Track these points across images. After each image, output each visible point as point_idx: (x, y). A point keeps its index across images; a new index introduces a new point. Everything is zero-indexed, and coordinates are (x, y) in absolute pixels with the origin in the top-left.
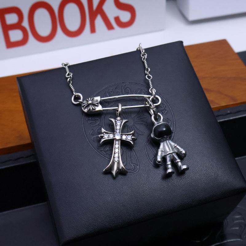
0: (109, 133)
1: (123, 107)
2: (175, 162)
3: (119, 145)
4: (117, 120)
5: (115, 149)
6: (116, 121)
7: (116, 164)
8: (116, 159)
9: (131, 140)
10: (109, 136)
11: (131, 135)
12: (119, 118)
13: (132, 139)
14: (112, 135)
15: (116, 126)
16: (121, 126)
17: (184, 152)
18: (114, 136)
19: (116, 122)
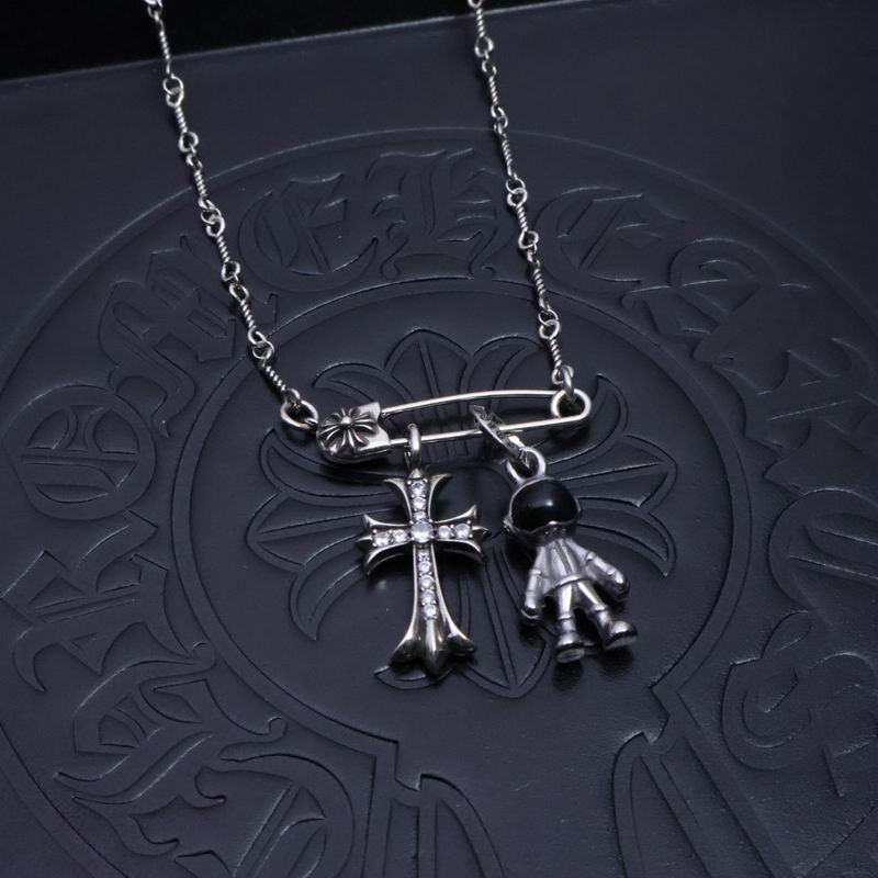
0: (389, 528)
1: (424, 438)
2: (587, 612)
3: (431, 561)
4: (413, 480)
5: (419, 576)
6: (409, 483)
7: (431, 626)
8: (431, 612)
9: (469, 539)
10: (391, 537)
11: (469, 522)
12: (417, 474)
13: (474, 532)
14: (401, 531)
15: (411, 499)
16: (427, 498)
17: (619, 579)
18: (410, 535)
19: (407, 486)
